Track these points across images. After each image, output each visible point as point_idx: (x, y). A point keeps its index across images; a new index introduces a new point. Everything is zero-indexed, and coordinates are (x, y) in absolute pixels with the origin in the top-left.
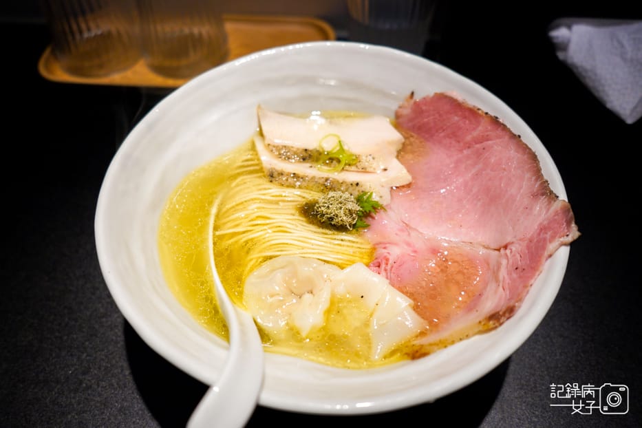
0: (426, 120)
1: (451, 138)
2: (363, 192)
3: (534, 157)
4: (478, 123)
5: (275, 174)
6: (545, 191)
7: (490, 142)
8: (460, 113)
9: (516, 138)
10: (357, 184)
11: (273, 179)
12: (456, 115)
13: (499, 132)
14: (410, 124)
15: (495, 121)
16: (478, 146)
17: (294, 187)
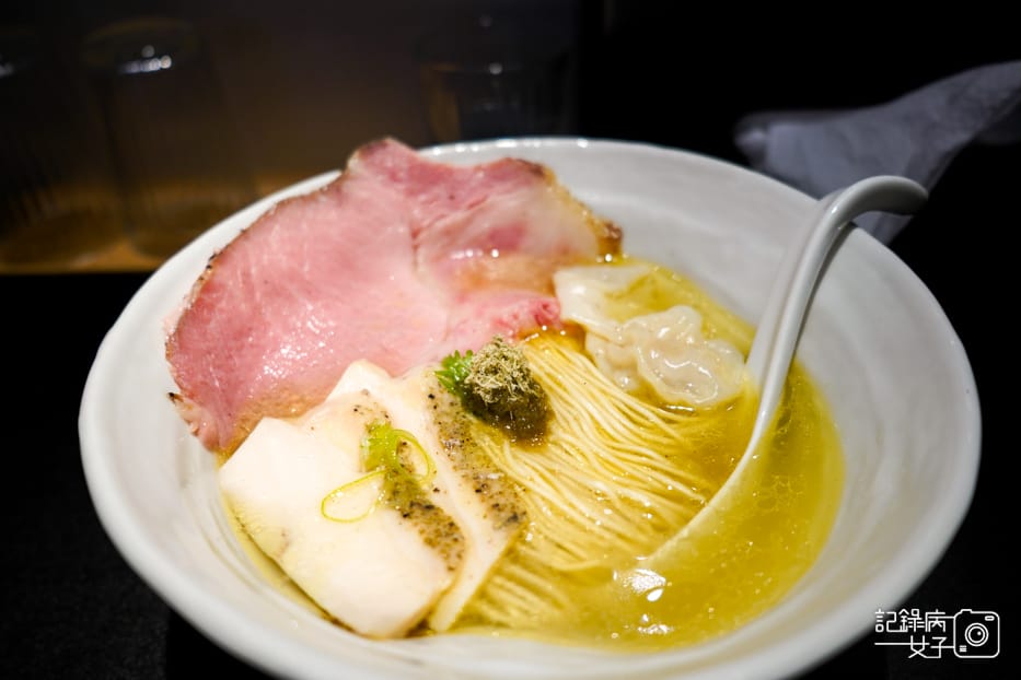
0: (217, 384)
1: (242, 347)
2: (440, 385)
3: (282, 205)
4: (222, 286)
5: (506, 514)
6: (334, 188)
7: (254, 271)
8: (205, 312)
9: (244, 233)
10: (431, 396)
11: (519, 512)
12: (208, 321)
13: (237, 255)
14: (226, 418)
15: (218, 259)
16: (258, 295)
17: (505, 479)
